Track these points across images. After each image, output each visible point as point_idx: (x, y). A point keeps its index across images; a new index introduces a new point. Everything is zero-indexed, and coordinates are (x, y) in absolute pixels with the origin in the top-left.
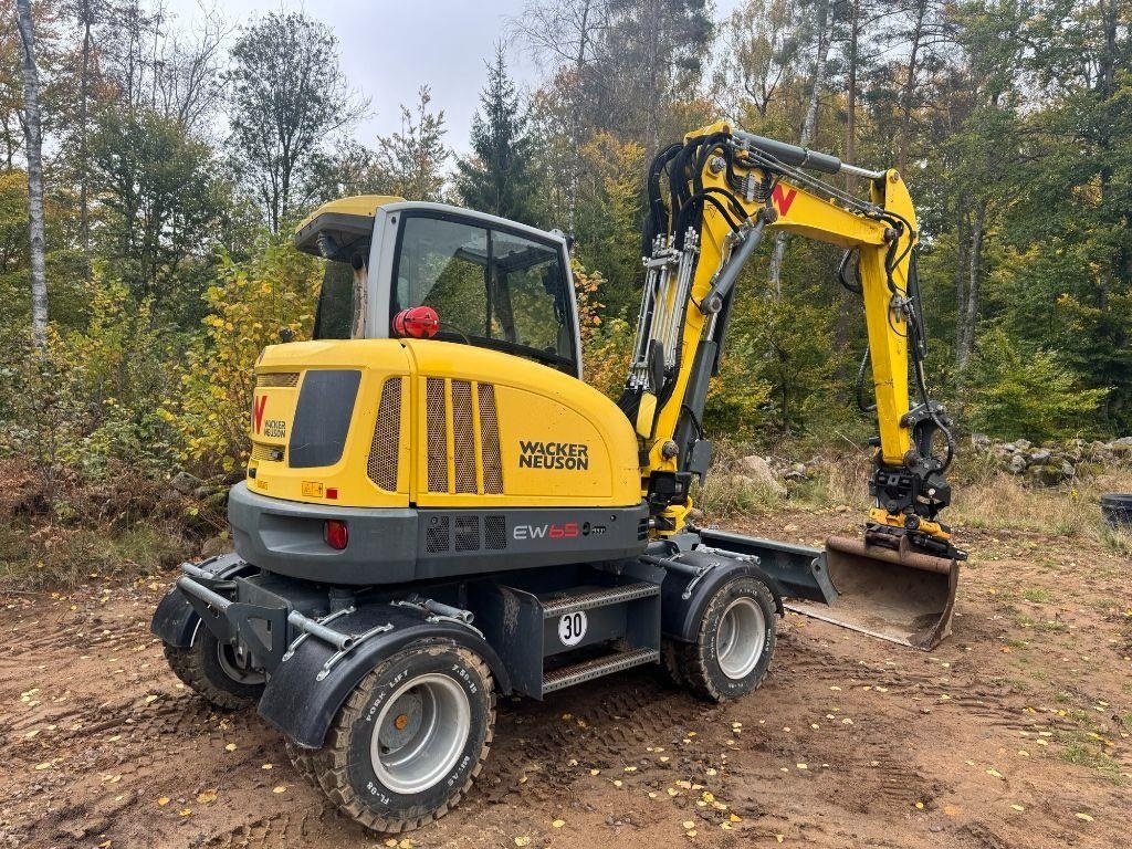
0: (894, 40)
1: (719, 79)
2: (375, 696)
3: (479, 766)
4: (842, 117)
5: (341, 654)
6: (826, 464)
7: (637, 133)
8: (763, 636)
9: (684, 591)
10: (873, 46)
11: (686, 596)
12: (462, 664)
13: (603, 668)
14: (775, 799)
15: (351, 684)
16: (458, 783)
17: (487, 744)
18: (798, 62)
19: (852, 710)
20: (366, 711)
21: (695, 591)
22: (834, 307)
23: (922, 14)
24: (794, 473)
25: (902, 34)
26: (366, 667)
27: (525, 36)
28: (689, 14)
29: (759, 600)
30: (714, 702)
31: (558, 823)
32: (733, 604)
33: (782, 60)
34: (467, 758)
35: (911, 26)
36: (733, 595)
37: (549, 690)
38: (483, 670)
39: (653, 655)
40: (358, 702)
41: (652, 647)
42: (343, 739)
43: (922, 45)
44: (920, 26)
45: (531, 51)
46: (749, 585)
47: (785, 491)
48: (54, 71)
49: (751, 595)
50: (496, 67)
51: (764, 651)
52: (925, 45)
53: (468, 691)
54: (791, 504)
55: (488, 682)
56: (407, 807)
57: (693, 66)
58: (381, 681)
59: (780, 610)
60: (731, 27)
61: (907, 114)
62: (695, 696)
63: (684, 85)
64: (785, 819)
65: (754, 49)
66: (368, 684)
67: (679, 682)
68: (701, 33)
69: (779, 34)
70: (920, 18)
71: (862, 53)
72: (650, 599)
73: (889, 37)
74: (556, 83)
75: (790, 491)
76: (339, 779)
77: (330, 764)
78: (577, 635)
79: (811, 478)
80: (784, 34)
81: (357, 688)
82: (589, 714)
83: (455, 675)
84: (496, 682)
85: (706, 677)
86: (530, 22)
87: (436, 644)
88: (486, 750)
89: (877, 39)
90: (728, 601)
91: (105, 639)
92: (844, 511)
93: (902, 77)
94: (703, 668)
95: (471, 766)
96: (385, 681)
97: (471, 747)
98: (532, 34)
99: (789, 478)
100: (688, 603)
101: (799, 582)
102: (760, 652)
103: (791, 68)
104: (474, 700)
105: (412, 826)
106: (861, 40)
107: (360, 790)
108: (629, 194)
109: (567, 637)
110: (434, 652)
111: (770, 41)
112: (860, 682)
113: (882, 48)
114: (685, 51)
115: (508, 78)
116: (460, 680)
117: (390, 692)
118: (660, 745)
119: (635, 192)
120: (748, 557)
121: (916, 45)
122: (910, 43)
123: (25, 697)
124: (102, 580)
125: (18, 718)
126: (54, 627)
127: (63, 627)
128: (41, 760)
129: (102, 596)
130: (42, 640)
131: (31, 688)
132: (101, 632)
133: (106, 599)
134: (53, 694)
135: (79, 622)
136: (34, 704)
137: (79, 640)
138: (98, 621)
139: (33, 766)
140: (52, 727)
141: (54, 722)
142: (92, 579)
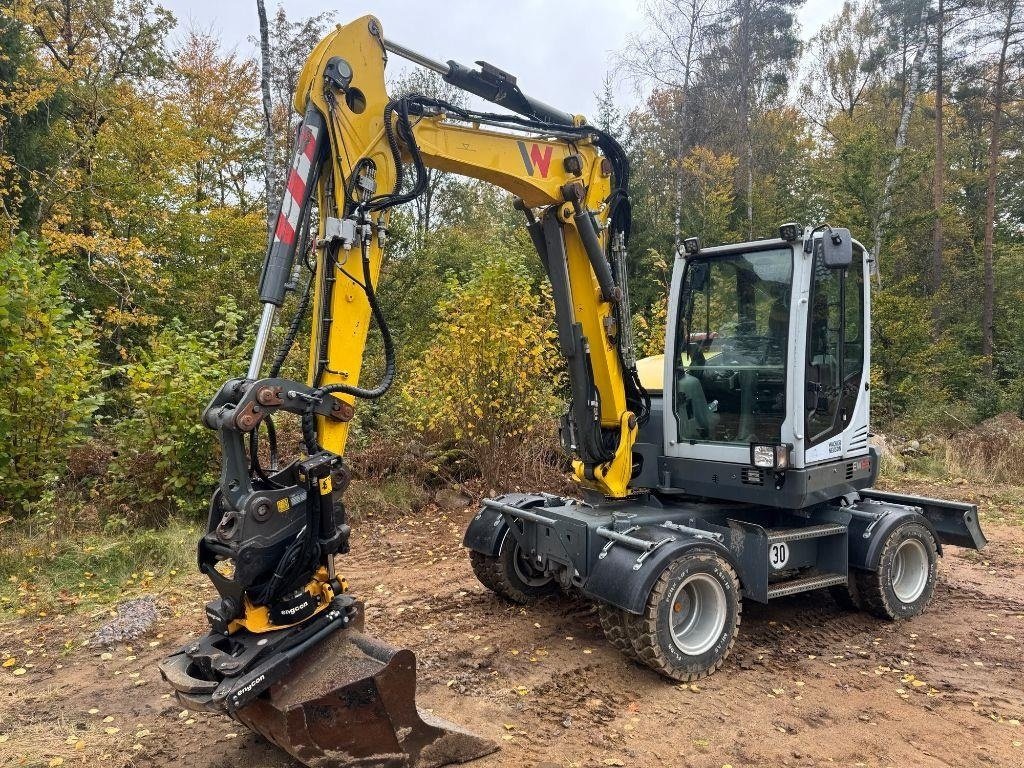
0: (982, 40)
1: (807, 90)
2: (670, 586)
3: (733, 642)
4: (928, 114)
5: (647, 554)
6: (940, 440)
7: (729, 144)
8: (927, 570)
9: (864, 531)
10: (960, 48)
11: (867, 535)
12: (719, 567)
13: (807, 585)
14: (964, 683)
15: (655, 577)
16: (722, 652)
17: (737, 626)
18: (884, 68)
19: (1013, 630)
20: (666, 595)
21: (874, 531)
22: (935, 297)
23: (1011, 15)
24: (910, 449)
25: (990, 35)
26: (664, 565)
27: (627, 67)
28: (777, 34)
29: (923, 541)
30: (890, 620)
31: (800, 684)
32: (902, 544)
33: (869, 67)
34: (726, 635)
35: (1000, 26)
36: (904, 537)
37: (772, 597)
38: (733, 574)
39: (840, 579)
40: (661, 588)
41: (839, 573)
42: (653, 613)
43: (1011, 43)
44: (1009, 25)
45: (632, 80)
46: (916, 529)
47: (903, 465)
48: (257, 129)
49: (917, 537)
50: (604, 98)
51: (928, 582)
52: (1016, 42)
53: (724, 587)
54: (910, 476)
55: (736, 583)
56: (691, 664)
57: (780, 81)
58: (673, 576)
59: (939, 551)
60: (820, 41)
61: (998, 109)
62: (872, 615)
63: (772, 98)
64: (976, 693)
65: (841, 59)
66: (666, 576)
67: (858, 605)
68: (789, 49)
69: (865, 44)
70: (1009, 18)
71: (948, 55)
72: (839, 536)
73: (977, 38)
74: (649, 104)
75: (908, 465)
76: (652, 639)
77: (646, 630)
78: (782, 561)
79: (926, 454)
80: (872, 44)
81: (660, 579)
82: (790, 622)
83: (716, 575)
84: (741, 582)
85: (884, 599)
86: (632, 55)
87: (705, 553)
88: (737, 630)
89: (961, 42)
90: (900, 542)
91: (399, 558)
92: (962, 483)
93: (993, 74)
94: (882, 593)
95: (728, 640)
96: (675, 575)
97: (727, 628)
98: (634, 64)
99: (906, 453)
100: (868, 542)
101: (952, 532)
102: (924, 583)
103: (878, 74)
104: (728, 594)
105: (694, 677)
106: (947, 42)
107: (665, 650)
108: (725, 198)
109: (775, 562)
110: (703, 558)
111: (855, 51)
112: (1013, 613)
113: (969, 49)
114: (772, 68)
115: (615, 107)
116: (719, 579)
117: (679, 583)
118: (856, 644)
119: (730, 197)
120: (913, 508)
121: (1006, 43)
122: (1000, 41)
123: (379, 589)
124: (376, 518)
125: (386, 601)
126: (362, 548)
127: (368, 548)
128: (422, 624)
129: (379, 529)
130: (359, 556)
131: (378, 584)
132: (395, 552)
133: (383, 531)
134: (396, 588)
135: (377, 545)
136: (388, 593)
137: (384, 557)
138: (389, 545)
139: (420, 627)
140: (411, 607)
141: (410, 604)
142: (369, 517)
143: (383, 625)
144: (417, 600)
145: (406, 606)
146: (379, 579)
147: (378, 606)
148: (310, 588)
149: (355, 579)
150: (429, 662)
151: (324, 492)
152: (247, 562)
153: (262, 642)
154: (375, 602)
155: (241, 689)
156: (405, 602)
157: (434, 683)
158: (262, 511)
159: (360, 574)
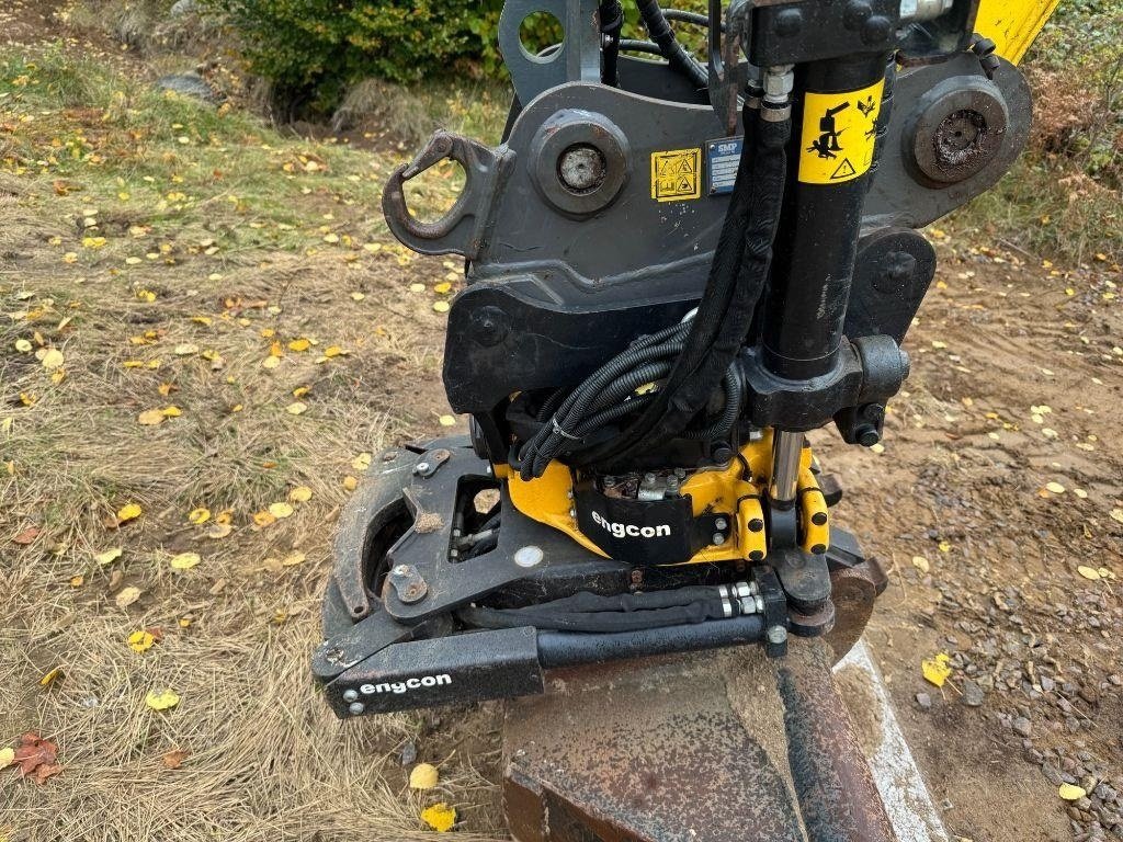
123: (1038, 414)
124: (1109, 268)
125: (1034, 451)
126: (1052, 314)
127: (1064, 318)
128: (1083, 557)
129: (1105, 289)
130: (1038, 326)
131: (1041, 402)
132: (1111, 345)
133: (1108, 297)
134: (1072, 427)
135: (1083, 319)
136: (1049, 432)
137: (1085, 349)
138: (1106, 327)
139: (1073, 561)
140: (1082, 493)
141: (1083, 485)
142: (1096, 260)
143: (996, 512)
144: (1100, 480)
145: (1071, 483)
146: (1049, 391)
147: (1014, 454)
148: (701, 488)
149: (1004, 371)
150: (1048, 683)
151: (816, 170)
152: (486, 338)
153: (529, 557)
154: (1013, 440)
155: (374, 682)
156: (1073, 475)
157: (1028, 757)
158: (577, 169)
159: (1019, 364)
